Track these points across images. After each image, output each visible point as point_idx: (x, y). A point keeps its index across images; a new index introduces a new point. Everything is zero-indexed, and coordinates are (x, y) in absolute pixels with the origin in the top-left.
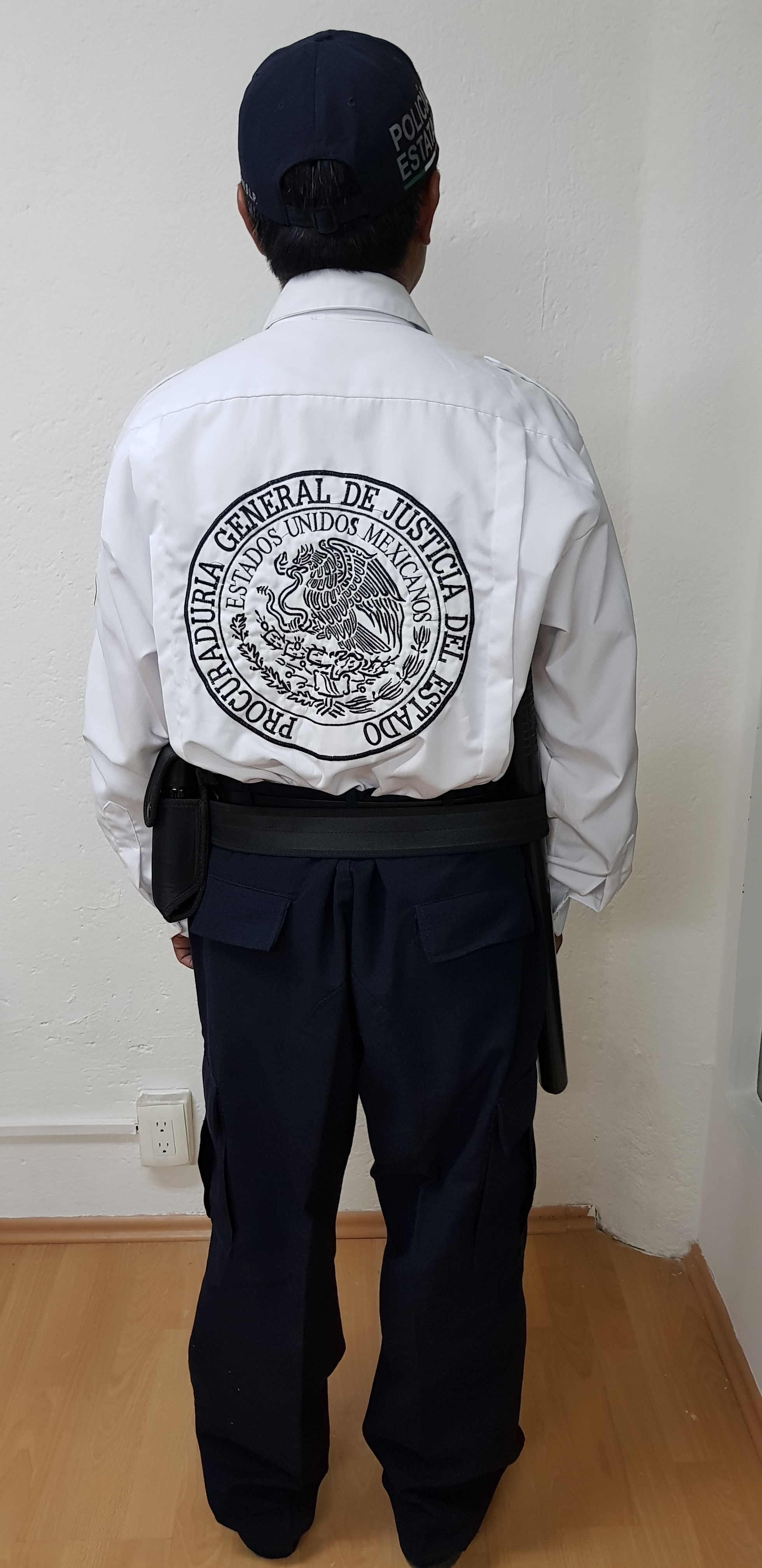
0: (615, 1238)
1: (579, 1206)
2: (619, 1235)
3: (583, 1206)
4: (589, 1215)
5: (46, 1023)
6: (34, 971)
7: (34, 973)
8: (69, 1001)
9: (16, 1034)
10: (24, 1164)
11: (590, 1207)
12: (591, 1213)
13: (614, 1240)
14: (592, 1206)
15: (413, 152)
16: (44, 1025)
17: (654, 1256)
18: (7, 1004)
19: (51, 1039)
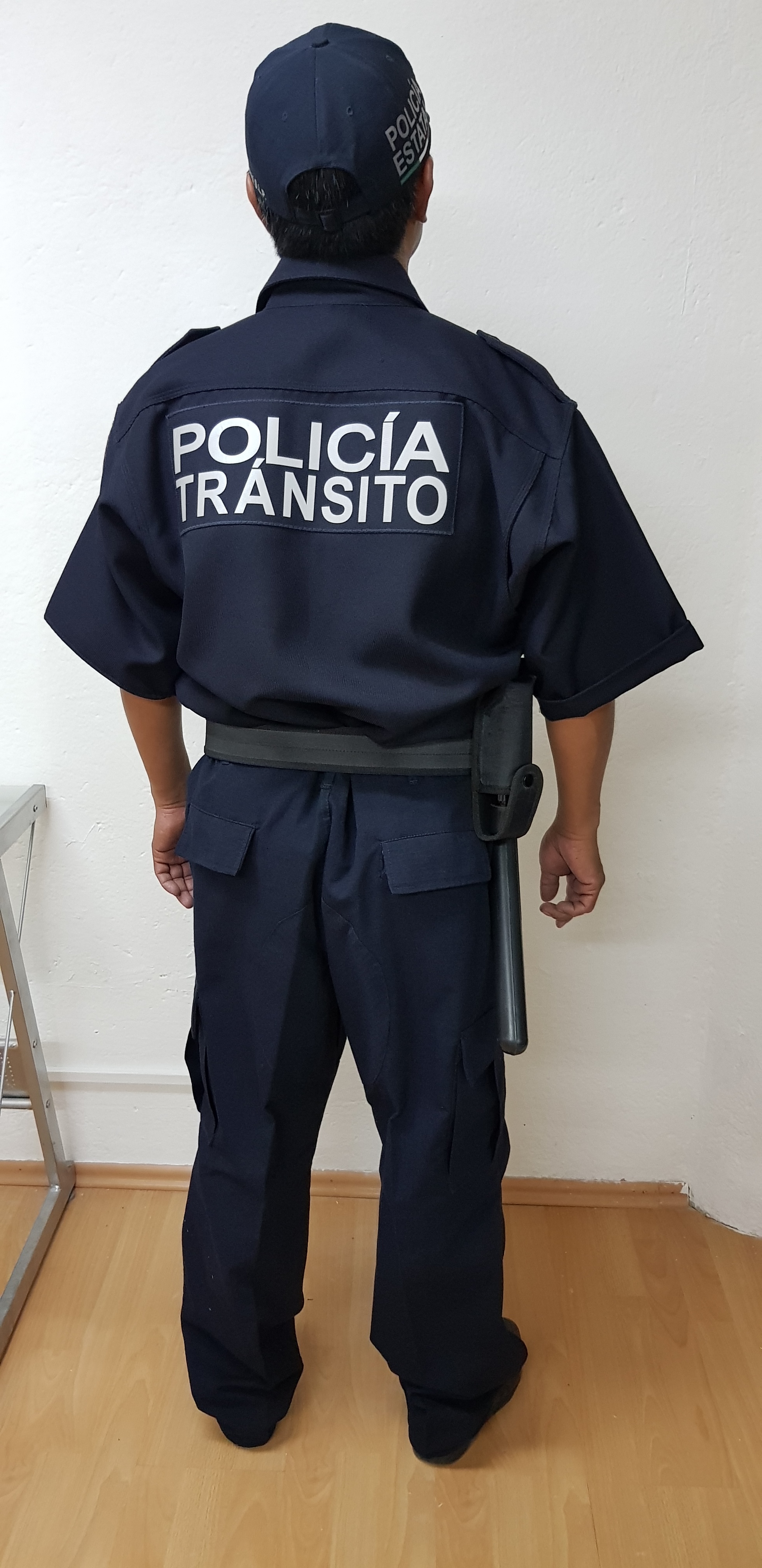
0: (707, 1215)
1: (673, 1183)
2: (711, 1213)
3: (676, 1183)
4: (682, 1192)
5: (164, 975)
6: (156, 925)
7: (157, 926)
8: (187, 955)
9: (136, 986)
10: (136, 1111)
11: (683, 1184)
12: (684, 1191)
13: (706, 1217)
14: (685, 1183)
15: (407, 148)
16: (163, 977)
17: (747, 1235)
18: (129, 955)
19: (169, 991)
